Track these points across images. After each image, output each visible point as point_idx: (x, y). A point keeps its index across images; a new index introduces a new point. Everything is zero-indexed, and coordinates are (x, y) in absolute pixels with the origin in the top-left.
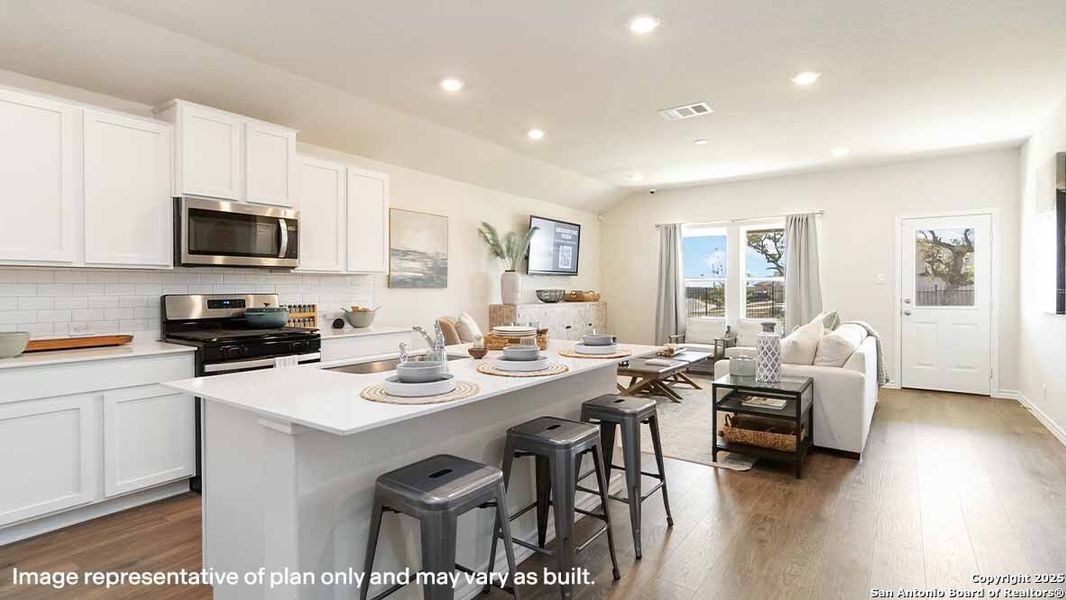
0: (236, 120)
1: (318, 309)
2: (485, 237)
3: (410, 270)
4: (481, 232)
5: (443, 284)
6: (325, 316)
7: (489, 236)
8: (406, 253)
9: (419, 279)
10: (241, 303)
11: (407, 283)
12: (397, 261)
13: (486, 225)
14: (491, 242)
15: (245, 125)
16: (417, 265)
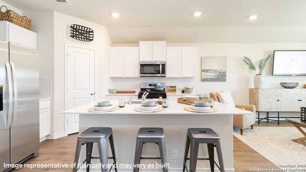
0: (150, 42)
1: (177, 87)
2: (246, 62)
3: (209, 76)
4: (244, 60)
5: (225, 80)
6: (179, 89)
7: (248, 62)
8: (207, 71)
9: (213, 79)
10: (155, 85)
11: (208, 80)
12: (204, 73)
13: (245, 58)
14: (249, 64)
15: (153, 43)
16: (213, 74)
